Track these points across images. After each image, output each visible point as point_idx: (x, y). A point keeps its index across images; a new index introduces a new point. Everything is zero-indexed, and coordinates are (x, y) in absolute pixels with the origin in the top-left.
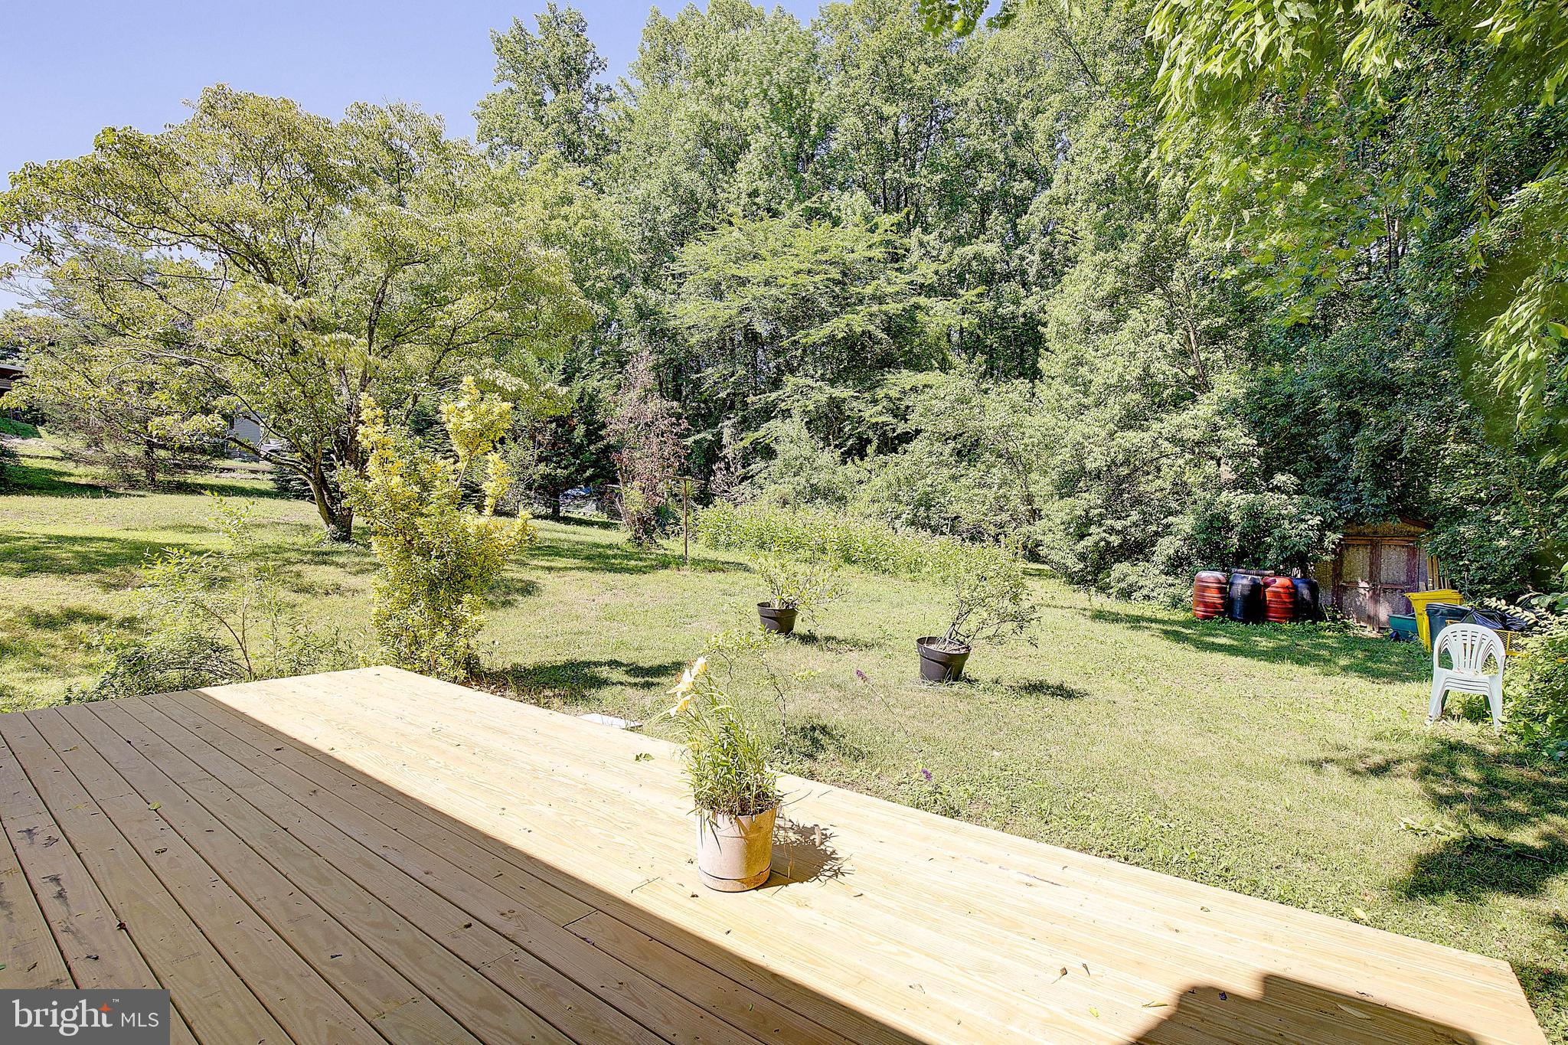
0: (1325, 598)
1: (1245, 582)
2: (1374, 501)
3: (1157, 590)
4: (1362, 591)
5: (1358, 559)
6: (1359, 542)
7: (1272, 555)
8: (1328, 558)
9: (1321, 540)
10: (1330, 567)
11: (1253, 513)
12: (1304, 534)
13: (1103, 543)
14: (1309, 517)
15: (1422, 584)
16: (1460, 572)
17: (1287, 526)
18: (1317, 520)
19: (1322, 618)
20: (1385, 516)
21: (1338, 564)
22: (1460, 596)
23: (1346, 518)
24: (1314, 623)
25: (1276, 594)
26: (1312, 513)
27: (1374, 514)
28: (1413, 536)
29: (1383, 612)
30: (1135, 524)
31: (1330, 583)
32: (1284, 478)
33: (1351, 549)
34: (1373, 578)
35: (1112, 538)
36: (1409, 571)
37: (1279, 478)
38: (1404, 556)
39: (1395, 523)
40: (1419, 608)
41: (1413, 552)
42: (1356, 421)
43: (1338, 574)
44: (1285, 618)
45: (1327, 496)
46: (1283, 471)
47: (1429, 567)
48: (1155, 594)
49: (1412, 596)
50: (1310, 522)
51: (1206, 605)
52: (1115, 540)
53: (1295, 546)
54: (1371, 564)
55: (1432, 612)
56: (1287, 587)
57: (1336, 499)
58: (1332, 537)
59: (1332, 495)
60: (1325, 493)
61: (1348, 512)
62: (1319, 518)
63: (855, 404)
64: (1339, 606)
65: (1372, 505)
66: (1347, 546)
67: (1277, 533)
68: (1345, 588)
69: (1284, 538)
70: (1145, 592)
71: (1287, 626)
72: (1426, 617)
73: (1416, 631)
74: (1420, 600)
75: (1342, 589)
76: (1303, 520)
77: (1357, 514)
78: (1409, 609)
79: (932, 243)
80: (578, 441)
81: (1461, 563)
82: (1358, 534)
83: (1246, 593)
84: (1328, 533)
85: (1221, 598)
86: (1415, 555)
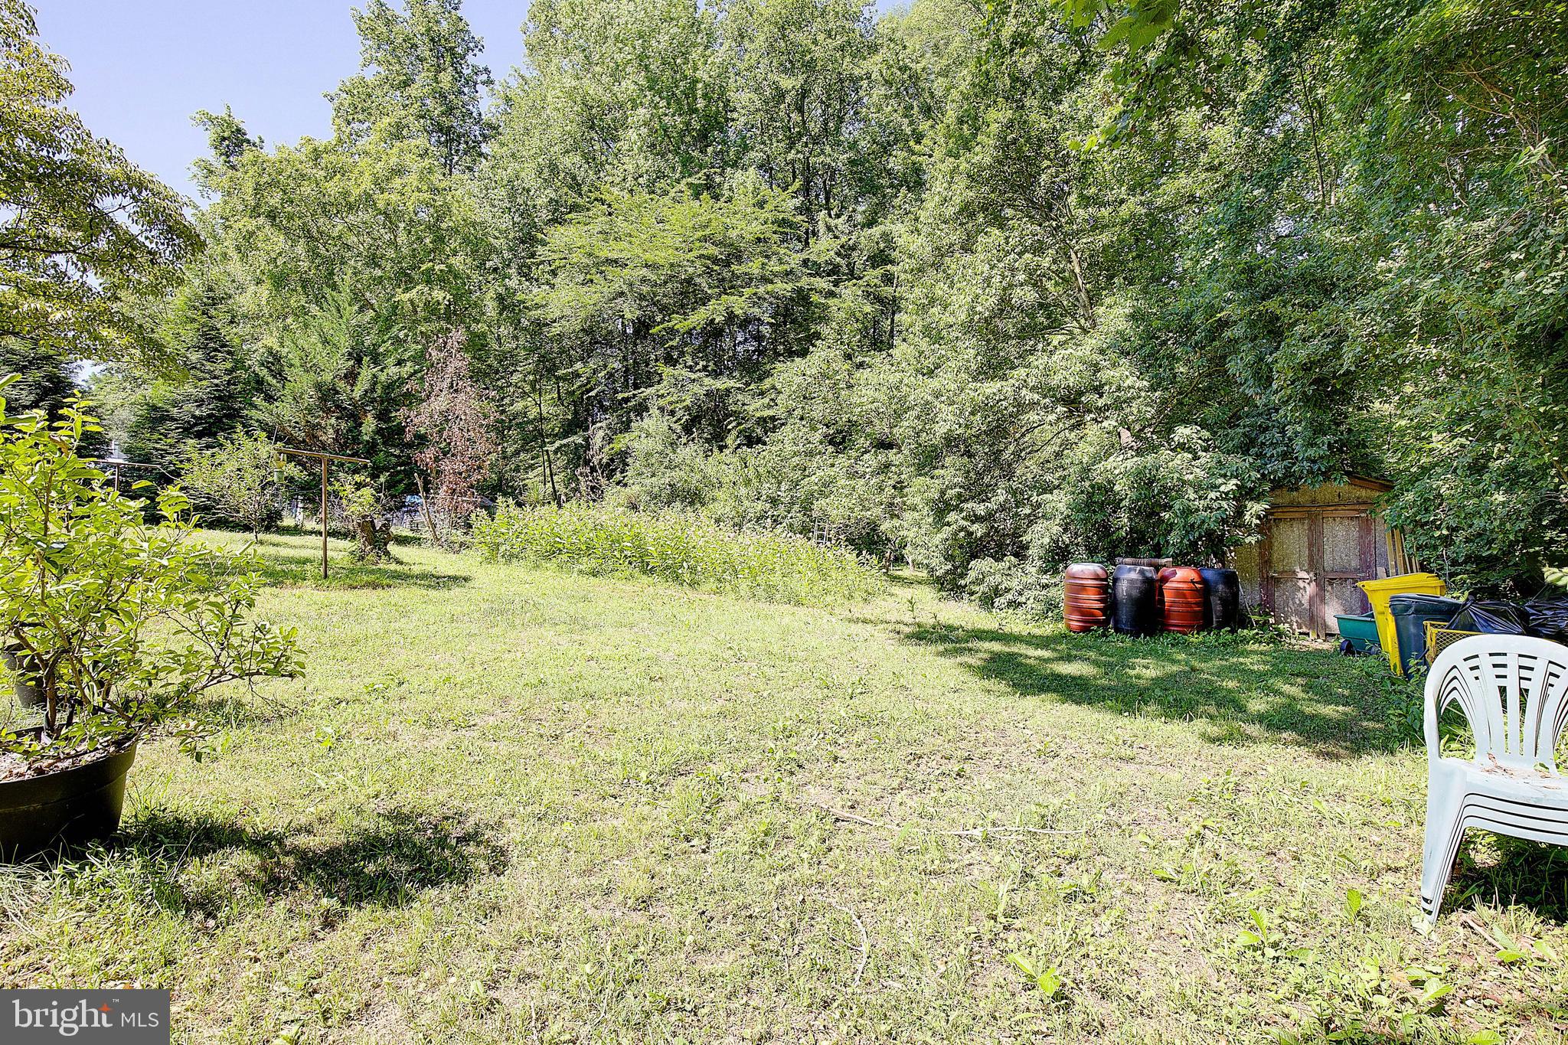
0: (1249, 595)
1: (1134, 575)
2: (1311, 452)
3: (1026, 593)
4: (1301, 584)
5: (1292, 539)
6: (1293, 515)
7: (1173, 538)
8: (1252, 539)
9: (1240, 512)
10: (1255, 552)
11: (1145, 481)
12: (1215, 505)
13: (962, 534)
14: (1221, 480)
15: (1381, 570)
16: (1435, 548)
17: (1192, 496)
18: (1231, 485)
19: (1245, 623)
20: (1326, 476)
21: (1265, 546)
22: (1441, 582)
23: (1272, 481)
24: (1233, 631)
25: (1178, 592)
26: (1225, 476)
27: (1311, 472)
28: (1365, 503)
29: (1331, 613)
30: (1002, 508)
31: (1257, 574)
32: (1187, 431)
33: (1282, 525)
34: (1314, 564)
35: (975, 527)
36: (1362, 553)
37: (1182, 432)
38: (1355, 533)
39: (1340, 486)
40: (1380, 603)
41: (1366, 526)
42: (1274, 330)
43: (1266, 562)
44: (1191, 627)
45: (1246, 452)
46: (1186, 422)
47: (1389, 548)
48: (1022, 599)
49: (1368, 585)
50: (1222, 488)
51: (1082, 611)
52: (978, 529)
53: (1203, 522)
54: (1311, 545)
55: (1399, 609)
56: (1192, 582)
57: (1260, 455)
58: (1255, 509)
59: (1253, 451)
60: (1244, 449)
61: (1275, 472)
62: (1234, 481)
63: (740, 397)
64: (1268, 606)
65: (1308, 459)
66: (1278, 521)
67: (1177, 505)
68: (1277, 581)
69: (1187, 512)
70: (1009, 596)
71: (1195, 638)
72: (1391, 619)
73: (1376, 641)
74: (1381, 591)
75: (1272, 581)
76: (1215, 487)
77: (1288, 474)
78: (1366, 606)
79: (840, 227)
80: (367, 438)
81: (1437, 534)
82: (1291, 505)
83: (1135, 593)
84: (1249, 504)
85: (1101, 601)
86: (1369, 531)
